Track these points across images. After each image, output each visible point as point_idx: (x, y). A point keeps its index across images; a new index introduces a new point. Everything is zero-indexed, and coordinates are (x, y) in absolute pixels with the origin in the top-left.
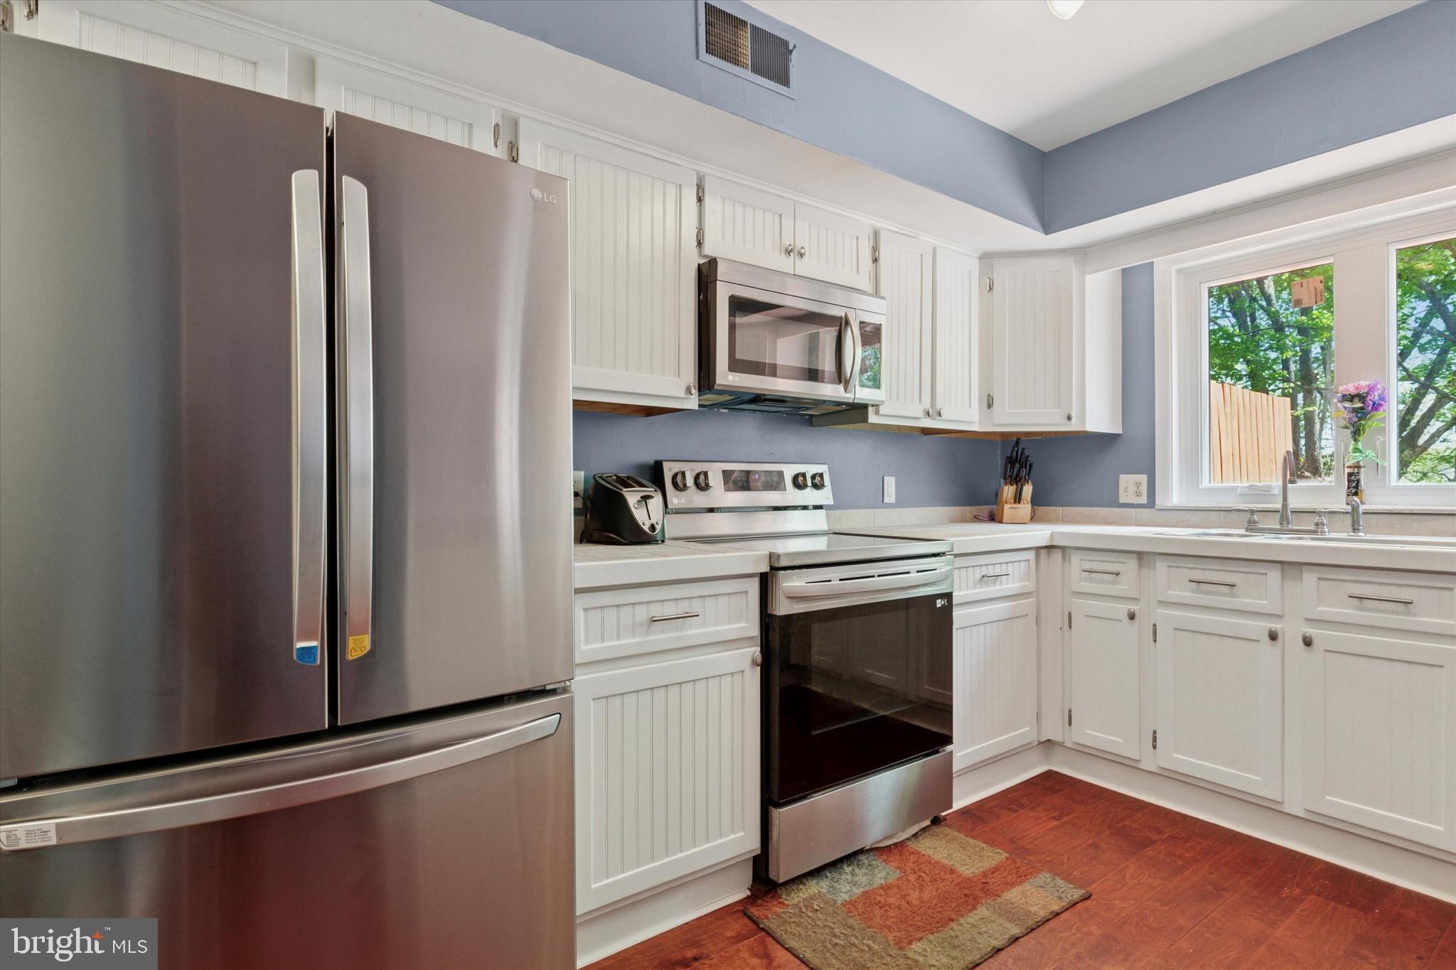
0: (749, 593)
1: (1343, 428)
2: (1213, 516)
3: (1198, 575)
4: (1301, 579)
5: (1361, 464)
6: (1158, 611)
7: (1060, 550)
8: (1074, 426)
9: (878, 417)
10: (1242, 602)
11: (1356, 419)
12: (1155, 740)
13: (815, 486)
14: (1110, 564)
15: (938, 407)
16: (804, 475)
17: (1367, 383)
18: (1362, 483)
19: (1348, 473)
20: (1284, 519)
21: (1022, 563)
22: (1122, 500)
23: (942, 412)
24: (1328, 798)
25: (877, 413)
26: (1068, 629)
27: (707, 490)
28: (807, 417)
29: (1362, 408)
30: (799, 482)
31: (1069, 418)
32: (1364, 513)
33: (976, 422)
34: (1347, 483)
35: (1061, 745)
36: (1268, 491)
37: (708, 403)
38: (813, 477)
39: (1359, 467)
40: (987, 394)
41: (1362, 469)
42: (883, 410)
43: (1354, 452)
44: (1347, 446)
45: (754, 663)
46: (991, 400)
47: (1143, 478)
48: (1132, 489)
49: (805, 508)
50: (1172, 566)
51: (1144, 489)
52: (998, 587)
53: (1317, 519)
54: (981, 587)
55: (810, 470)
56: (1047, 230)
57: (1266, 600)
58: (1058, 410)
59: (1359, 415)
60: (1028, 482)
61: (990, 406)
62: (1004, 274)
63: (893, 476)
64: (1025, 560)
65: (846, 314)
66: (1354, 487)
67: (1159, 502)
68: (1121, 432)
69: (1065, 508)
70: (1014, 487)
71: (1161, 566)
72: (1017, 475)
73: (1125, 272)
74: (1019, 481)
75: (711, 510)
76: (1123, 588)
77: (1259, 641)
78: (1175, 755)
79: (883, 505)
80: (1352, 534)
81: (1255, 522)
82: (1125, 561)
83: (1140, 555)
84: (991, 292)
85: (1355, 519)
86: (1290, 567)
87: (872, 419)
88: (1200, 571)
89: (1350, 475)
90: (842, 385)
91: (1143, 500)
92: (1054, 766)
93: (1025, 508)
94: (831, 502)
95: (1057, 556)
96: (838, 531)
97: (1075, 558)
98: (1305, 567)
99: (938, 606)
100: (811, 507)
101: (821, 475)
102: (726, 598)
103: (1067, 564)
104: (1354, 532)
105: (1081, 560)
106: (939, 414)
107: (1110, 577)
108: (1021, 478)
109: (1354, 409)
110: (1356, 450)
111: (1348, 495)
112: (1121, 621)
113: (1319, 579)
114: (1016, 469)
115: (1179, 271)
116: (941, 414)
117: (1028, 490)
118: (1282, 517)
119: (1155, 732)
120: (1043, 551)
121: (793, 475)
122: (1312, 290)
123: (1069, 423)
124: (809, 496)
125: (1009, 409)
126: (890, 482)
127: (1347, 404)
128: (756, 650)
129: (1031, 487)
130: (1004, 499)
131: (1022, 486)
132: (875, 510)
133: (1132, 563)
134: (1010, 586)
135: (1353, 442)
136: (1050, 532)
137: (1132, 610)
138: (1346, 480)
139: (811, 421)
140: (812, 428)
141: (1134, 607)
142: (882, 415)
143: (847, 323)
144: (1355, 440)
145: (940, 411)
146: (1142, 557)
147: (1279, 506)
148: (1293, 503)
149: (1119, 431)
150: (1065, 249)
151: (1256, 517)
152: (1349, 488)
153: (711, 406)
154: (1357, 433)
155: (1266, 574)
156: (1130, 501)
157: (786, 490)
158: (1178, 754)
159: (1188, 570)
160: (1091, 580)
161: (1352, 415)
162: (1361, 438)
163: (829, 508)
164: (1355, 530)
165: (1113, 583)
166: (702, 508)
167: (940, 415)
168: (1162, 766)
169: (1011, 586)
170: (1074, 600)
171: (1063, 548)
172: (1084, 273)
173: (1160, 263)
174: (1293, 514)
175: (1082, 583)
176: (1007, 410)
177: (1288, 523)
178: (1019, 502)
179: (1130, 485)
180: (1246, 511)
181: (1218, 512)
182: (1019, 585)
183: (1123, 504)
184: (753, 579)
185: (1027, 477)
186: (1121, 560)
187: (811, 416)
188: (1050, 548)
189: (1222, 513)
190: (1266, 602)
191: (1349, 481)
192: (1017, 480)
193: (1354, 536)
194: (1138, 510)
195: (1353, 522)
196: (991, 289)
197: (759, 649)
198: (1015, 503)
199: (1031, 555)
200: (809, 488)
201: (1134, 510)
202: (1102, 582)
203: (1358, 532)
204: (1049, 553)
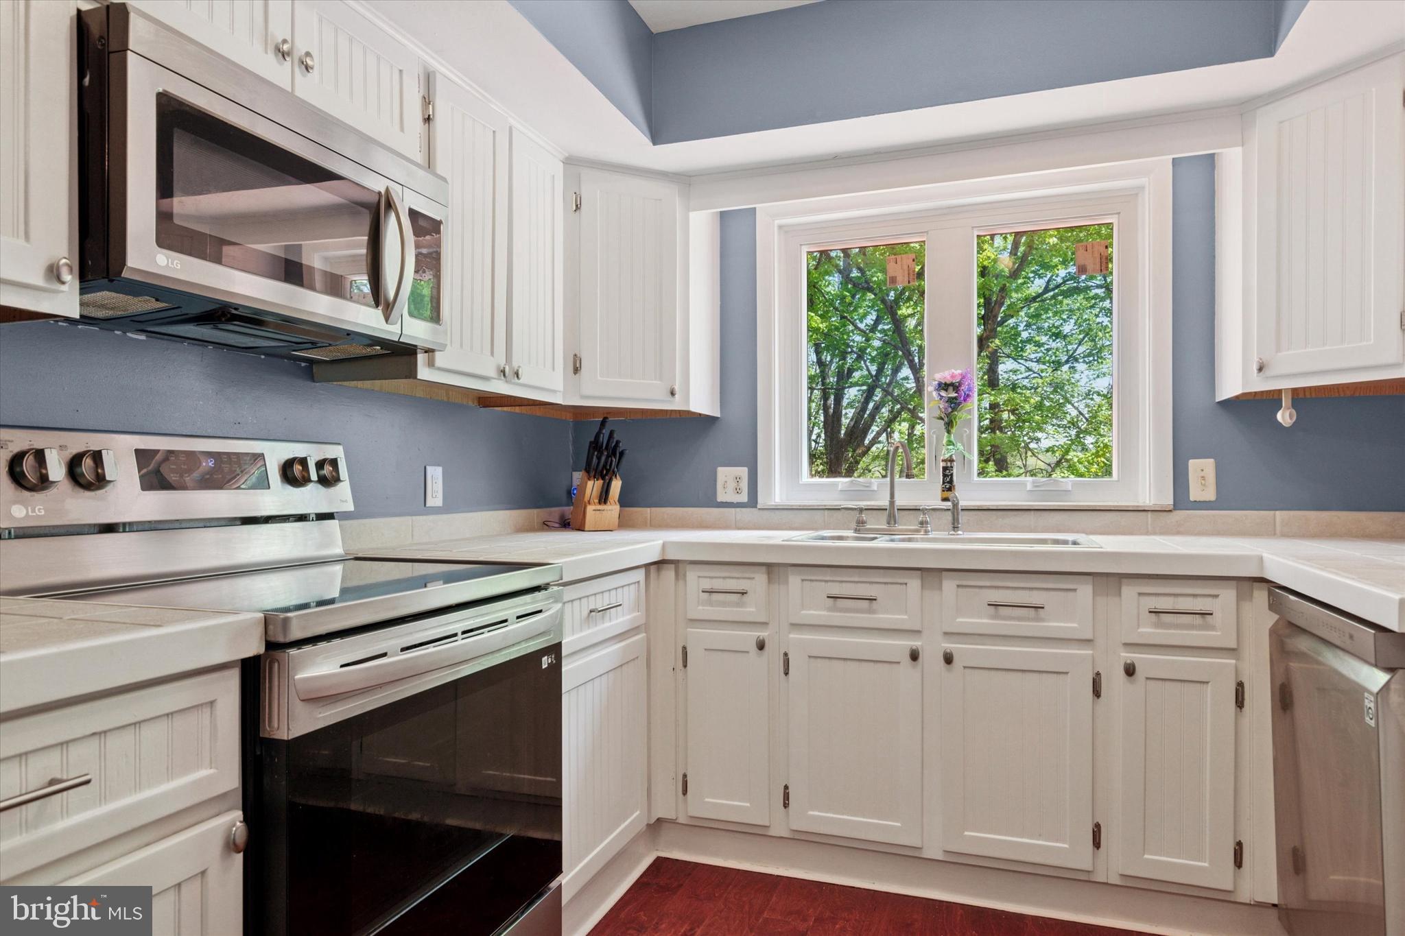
0: (219, 706)
1: (938, 419)
2: (818, 516)
3: (836, 590)
4: (940, 588)
5: (954, 457)
6: (792, 636)
7: (673, 566)
8: (676, 405)
9: (432, 370)
10: (884, 618)
11: (950, 410)
12: (786, 797)
13: (325, 481)
14: (734, 580)
15: (515, 365)
16: (303, 462)
17: (959, 371)
18: (955, 478)
19: (943, 467)
20: (892, 519)
21: (632, 587)
22: (721, 498)
23: (520, 373)
24: (966, 833)
25: (431, 364)
26: (683, 668)
27: (99, 488)
28: (303, 364)
29: (955, 398)
30: (293, 474)
31: (673, 394)
32: (962, 510)
33: (560, 392)
34: (942, 477)
35: (673, 822)
36: (867, 486)
37: (101, 314)
38: (320, 465)
39: (951, 461)
40: (574, 353)
41: (955, 463)
42: (440, 359)
43: (948, 445)
44: (939, 439)
45: (231, 846)
46: (578, 362)
47: (743, 472)
48: (732, 485)
49: (302, 518)
50: (806, 580)
51: (744, 485)
52: (607, 624)
53: (921, 518)
54: (589, 628)
55: (313, 454)
56: (657, 137)
57: (906, 613)
58: (659, 382)
59: (952, 405)
60: (616, 476)
61: (576, 370)
62: (594, 189)
63: (439, 465)
64: (635, 583)
65: (387, 190)
66: (948, 484)
67: (762, 501)
68: (718, 415)
69: (654, 509)
70: (599, 483)
71: (794, 580)
72: (604, 466)
73: (723, 216)
74: (606, 475)
75: (109, 528)
76: (750, 611)
77: (899, 663)
78: (811, 813)
79: (425, 510)
80: (953, 533)
81: (863, 522)
82: (752, 576)
83: (769, 567)
84: (578, 212)
85: (956, 516)
86: (931, 575)
87: (424, 373)
88: (837, 584)
89: (945, 469)
90: (380, 308)
91: (744, 498)
92: (662, 851)
93: (612, 510)
94: (350, 507)
95: (669, 573)
96: (360, 555)
97: (692, 575)
98: (944, 573)
99: (544, 666)
100: (314, 516)
101: (334, 463)
102: (161, 727)
103: (681, 582)
104: (954, 531)
105: (699, 577)
106: (517, 374)
107: (735, 597)
108: (608, 471)
109: (950, 398)
110: (950, 443)
111: (943, 491)
112: (748, 652)
113: (958, 586)
114: (603, 458)
115: (780, 227)
116: (520, 376)
117: (616, 485)
118: (889, 516)
119: (786, 787)
120: (653, 568)
121: (283, 461)
122: (906, 267)
123: (672, 399)
124: (310, 498)
125: (600, 376)
126: (436, 474)
127: (943, 393)
128: (233, 819)
129: (621, 482)
130: (586, 499)
131: (611, 480)
132: (414, 517)
133: (761, 578)
134: (619, 621)
135: (946, 434)
136: (661, 542)
137: (761, 638)
138: (941, 474)
139: (311, 371)
140: (313, 384)
141: (763, 634)
142: (440, 369)
143: (390, 205)
144: (949, 432)
145: (518, 370)
146: (773, 570)
147: (885, 502)
148: (900, 502)
149: (716, 413)
150: (668, 172)
151: (864, 516)
152: (944, 483)
153: (107, 323)
154: (949, 425)
155: (906, 584)
156: (729, 500)
157: (269, 488)
158: (813, 811)
159: (824, 583)
160: (711, 604)
161: (947, 404)
162: (953, 430)
163: (345, 516)
164: (955, 528)
165: (738, 605)
166: (90, 525)
167: (518, 377)
168: (795, 828)
169: (621, 620)
170: (689, 630)
171: (675, 563)
172: (688, 209)
173: (764, 210)
174: (900, 512)
175: (700, 608)
176: (599, 378)
177: (895, 523)
178: (605, 502)
179: (729, 480)
180: (856, 509)
181: (822, 511)
182: (628, 617)
183: (722, 502)
184: (227, 673)
185: (616, 469)
186: (747, 575)
187: (311, 362)
188: (660, 564)
189: (826, 512)
190: (906, 617)
191: (945, 476)
192: (604, 474)
193: (954, 535)
194: (738, 509)
195: (954, 519)
196: (578, 208)
197: (239, 814)
198: (600, 503)
199: (640, 575)
200: (310, 486)
201: (733, 510)
202: (724, 604)
203: (958, 531)
204: (659, 570)
